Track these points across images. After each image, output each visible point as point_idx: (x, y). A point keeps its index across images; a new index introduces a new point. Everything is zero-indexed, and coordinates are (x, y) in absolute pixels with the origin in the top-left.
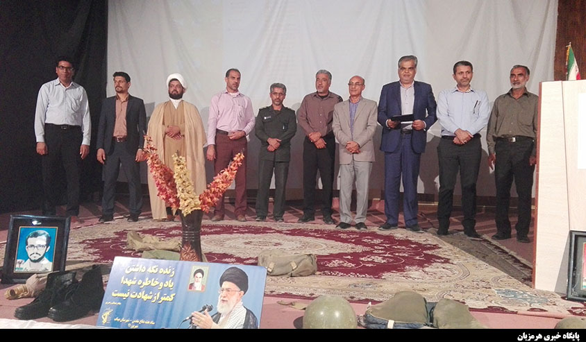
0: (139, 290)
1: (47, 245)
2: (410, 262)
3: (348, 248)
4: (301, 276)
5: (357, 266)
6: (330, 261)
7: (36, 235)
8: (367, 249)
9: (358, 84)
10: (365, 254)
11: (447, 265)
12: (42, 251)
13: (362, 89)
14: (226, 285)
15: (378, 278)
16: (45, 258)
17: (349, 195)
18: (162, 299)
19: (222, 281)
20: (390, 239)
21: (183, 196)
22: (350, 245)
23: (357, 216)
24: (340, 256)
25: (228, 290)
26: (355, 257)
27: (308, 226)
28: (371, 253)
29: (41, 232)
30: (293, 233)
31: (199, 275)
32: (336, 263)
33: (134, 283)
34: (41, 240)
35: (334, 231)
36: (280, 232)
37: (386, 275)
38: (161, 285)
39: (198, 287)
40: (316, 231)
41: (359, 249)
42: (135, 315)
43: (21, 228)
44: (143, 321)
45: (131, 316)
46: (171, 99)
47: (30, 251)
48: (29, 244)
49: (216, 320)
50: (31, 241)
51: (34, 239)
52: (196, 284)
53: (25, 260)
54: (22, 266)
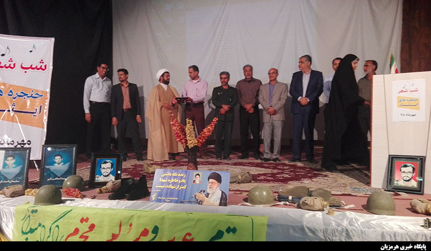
0: (169, 184)
1: (112, 168)
2: (305, 177)
3: (269, 171)
4: (244, 183)
5: (274, 178)
6: (259, 177)
7: (105, 163)
8: (280, 171)
9: (274, 73)
10: (278, 173)
11: (326, 178)
12: (109, 171)
13: (277, 76)
14: (211, 180)
15: (286, 183)
16: (111, 175)
17: (269, 141)
18: (181, 188)
19: (209, 178)
20: (295, 167)
21: (189, 138)
22: (270, 170)
23: (274, 154)
24: (264, 175)
25: (212, 183)
26: (273, 175)
27: (245, 161)
28: (283, 173)
29: (108, 161)
30: (235, 164)
31: (198, 176)
32: (262, 177)
33: (166, 181)
34: (109, 165)
35: (260, 163)
36: (228, 164)
37: (290, 182)
38: (180, 181)
39: (197, 182)
40: (249, 163)
41: (275, 171)
42: (168, 195)
43: (98, 159)
44: (172, 198)
45: (166, 196)
46: (163, 85)
47: (103, 171)
48: (102, 167)
49: (207, 197)
50: (103, 166)
51: (104, 164)
52: (196, 181)
53: (101, 176)
54: (99, 179)
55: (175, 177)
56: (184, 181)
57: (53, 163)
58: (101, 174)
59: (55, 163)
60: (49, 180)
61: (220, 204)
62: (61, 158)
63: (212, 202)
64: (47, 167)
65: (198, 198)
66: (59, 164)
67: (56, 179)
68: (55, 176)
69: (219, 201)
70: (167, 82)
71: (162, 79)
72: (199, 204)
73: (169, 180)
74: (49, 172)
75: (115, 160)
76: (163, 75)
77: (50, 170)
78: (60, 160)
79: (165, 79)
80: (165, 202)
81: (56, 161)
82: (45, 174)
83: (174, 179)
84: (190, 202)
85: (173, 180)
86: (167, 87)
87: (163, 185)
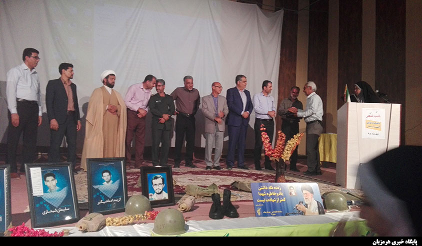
0: (269, 198)
1: (163, 183)
7: (156, 178)
12: (161, 187)
14: (305, 192)
16: (163, 191)
25: (306, 194)
29: (159, 176)
31: (292, 188)
33: (265, 195)
34: (160, 181)
38: (278, 194)
42: (272, 209)
43: (148, 175)
44: (276, 212)
45: (270, 210)
46: (107, 87)
47: (155, 188)
48: (154, 183)
49: (307, 207)
50: (154, 181)
51: (155, 180)
52: (292, 193)
53: (154, 194)
54: (152, 197)
55: (272, 191)
56: (281, 194)
57: (101, 182)
58: (154, 192)
59: (104, 181)
60: (99, 203)
61: (320, 213)
62: (110, 174)
63: (313, 212)
64: (96, 187)
65: (299, 210)
66: (108, 182)
67: (107, 201)
68: (106, 198)
69: (317, 211)
70: (111, 86)
71: (105, 81)
72: (302, 214)
73: (268, 194)
74: (98, 194)
75: (165, 174)
76: (107, 77)
77: (99, 191)
78: (109, 177)
79: (109, 82)
80: (272, 216)
81: (105, 178)
82: (95, 196)
83: (272, 192)
84: (294, 214)
85: (271, 194)
86: (111, 91)
87: (263, 199)
